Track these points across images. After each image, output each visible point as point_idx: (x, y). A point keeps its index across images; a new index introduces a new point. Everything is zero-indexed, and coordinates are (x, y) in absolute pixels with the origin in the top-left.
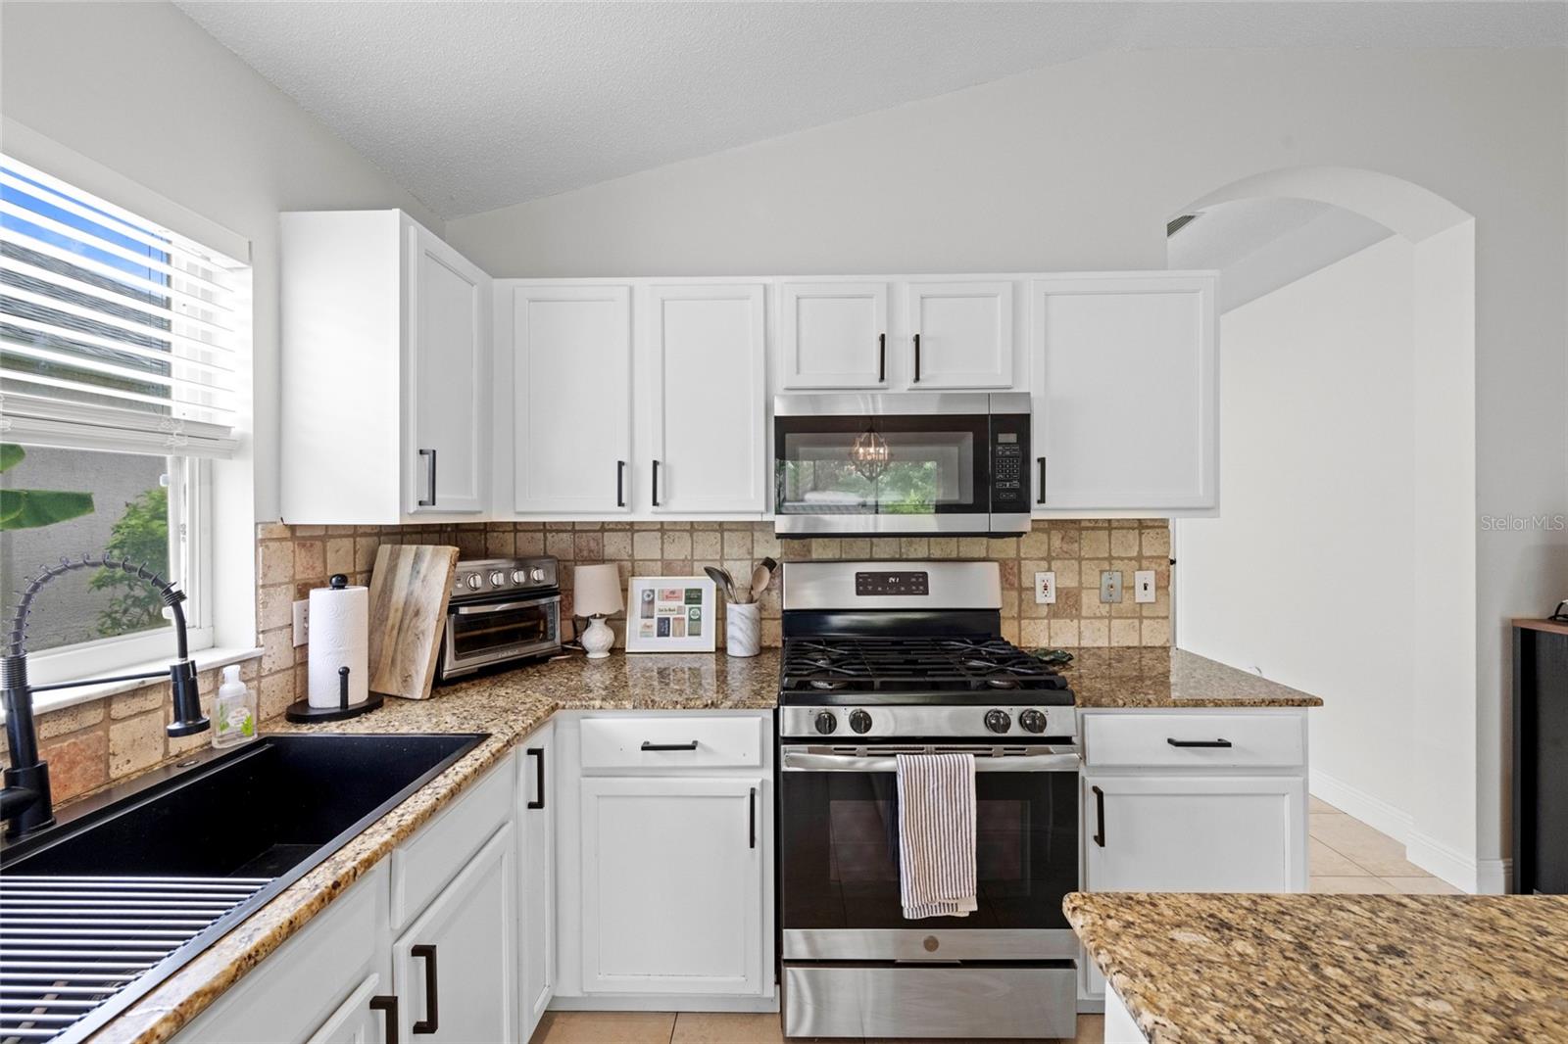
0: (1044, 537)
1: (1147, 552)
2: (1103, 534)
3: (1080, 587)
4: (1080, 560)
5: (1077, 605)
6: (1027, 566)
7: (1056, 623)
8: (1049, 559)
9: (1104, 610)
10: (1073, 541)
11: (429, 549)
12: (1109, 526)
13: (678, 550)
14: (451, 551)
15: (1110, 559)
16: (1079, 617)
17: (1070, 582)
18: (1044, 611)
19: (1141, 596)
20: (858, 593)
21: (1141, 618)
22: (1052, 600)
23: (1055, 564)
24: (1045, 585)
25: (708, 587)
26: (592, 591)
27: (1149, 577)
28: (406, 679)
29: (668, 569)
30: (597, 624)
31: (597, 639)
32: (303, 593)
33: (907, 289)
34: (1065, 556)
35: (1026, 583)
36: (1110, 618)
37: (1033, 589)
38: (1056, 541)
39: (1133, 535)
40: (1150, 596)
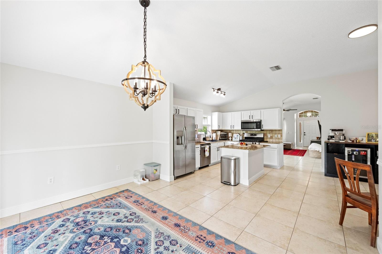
0: (269, 131)
1: (280, 133)
2: (275, 131)
3: (273, 136)
4: (273, 133)
5: (272, 138)
6: (267, 134)
7: (270, 139)
8: (270, 133)
9: (275, 138)
10: (272, 132)
11: (219, 131)
12: (276, 130)
13: (237, 132)
14: (220, 131)
15: (276, 133)
16: (273, 139)
17: (272, 135)
18: (269, 138)
19: (279, 137)
20: (251, 136)
21: (279, 139)
22: (270, 137)
23: (270, 134)
24: (269, 136)
25: (239, 135)
26: (230, 135)
27: (280, 135)
28: (218, 139)
29: (236, 133)
30: (230, 137)
31: (230, 138)
32: (213, 134)
33: (252, 111)
34: (271, 133)
35: (267, 135)
36: (276, 139)
37: (268, 136)
38: (270, 132)
39: (278, 131)
40: (280, 137)
